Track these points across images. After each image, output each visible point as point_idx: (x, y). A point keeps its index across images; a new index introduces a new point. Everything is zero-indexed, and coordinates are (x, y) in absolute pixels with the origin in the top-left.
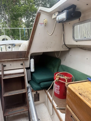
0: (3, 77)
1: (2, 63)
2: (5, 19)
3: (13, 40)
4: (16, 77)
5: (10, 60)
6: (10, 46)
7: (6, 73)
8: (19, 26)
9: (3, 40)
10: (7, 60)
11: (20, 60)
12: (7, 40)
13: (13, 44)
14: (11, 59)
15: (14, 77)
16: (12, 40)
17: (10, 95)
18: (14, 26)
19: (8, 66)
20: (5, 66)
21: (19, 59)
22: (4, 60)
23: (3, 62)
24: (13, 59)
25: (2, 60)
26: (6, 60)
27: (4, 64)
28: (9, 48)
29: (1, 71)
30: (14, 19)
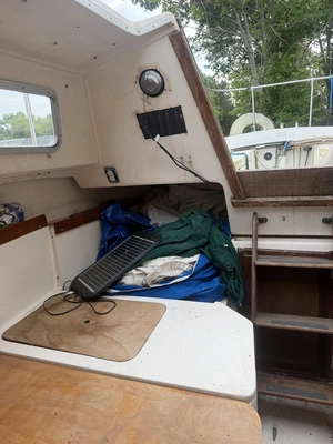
0: (257, 258)
1: (256, 210)
2: (245, 57)
3: (282, 129)
4: (304, 265)
5: (285, 199)
6: (272, 151)
7: (264, 244)
8: (296, 71)
9: (248, 129)
10: (273, 199)
11: (324, 204)
12: (259, 128)
13: (284, 143)
14: (289, 199)
15: (298, 265)
16: (277, 127)
17: (277, 325)
18: (278, 77)
19: (276, 221)
20: (262, 221)
21: (321, 198)
22: (265, 199)
23: (262, 205)
24: (296, 199)
25: (259, 199)
26: (270, 199)
27: (262, 214)
28: (268, 157)
29: (251, 236)
30: (281, 49)
